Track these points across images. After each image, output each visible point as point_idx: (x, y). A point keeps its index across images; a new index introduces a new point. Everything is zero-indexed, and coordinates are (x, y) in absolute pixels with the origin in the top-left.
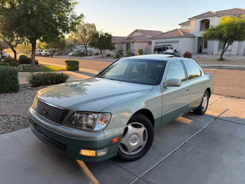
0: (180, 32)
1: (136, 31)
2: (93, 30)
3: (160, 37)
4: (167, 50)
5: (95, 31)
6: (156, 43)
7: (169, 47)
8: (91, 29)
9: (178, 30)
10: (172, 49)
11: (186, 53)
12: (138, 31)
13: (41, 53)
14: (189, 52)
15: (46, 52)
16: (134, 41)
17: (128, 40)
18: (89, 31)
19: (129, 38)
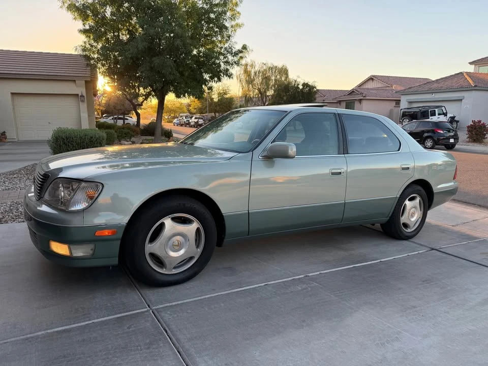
0: (468, 79)
1: (371, 79)
2: (283, 79)
3: (420, 89)
4: (430, 117)
5: (286, 80)
6: (410, 102)
7: (436, 110)
8: (278, 77)
9: (465, 74)
10: (445, 114)
11: (474, 123)
12: (376, 77)
13: (189, 121)
14: (482, 123)
15: (197, 120)
16: (362, 98)
17: (349, 96)
18: (276, 80)
19: (352, 92)
